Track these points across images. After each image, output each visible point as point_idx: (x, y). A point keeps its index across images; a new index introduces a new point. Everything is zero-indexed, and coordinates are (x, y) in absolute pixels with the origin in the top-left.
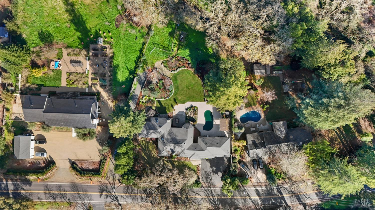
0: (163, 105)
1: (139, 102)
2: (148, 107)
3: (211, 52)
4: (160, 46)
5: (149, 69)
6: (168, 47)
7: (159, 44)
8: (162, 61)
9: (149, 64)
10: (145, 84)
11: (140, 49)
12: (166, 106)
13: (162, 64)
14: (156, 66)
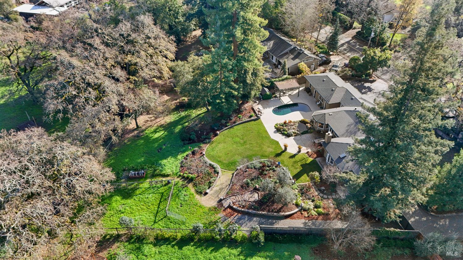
0: (298, 170)
1: (319, 214)
2: (321, 195)
3: (163, 132)
4: (162, 207)
5: (226, 215)
6: (163, 193)
7: (155, 212)
8: (197, 197)
9: (213, 219)
10: (269, 211)
11: (176, 247)
12: (299, 165)
13: (206, 194)
14: (213, 203)
